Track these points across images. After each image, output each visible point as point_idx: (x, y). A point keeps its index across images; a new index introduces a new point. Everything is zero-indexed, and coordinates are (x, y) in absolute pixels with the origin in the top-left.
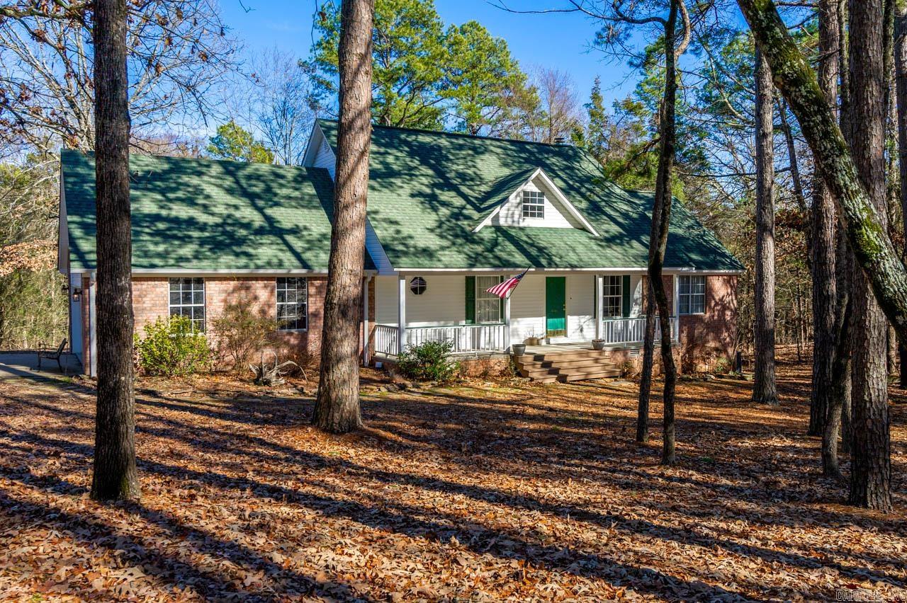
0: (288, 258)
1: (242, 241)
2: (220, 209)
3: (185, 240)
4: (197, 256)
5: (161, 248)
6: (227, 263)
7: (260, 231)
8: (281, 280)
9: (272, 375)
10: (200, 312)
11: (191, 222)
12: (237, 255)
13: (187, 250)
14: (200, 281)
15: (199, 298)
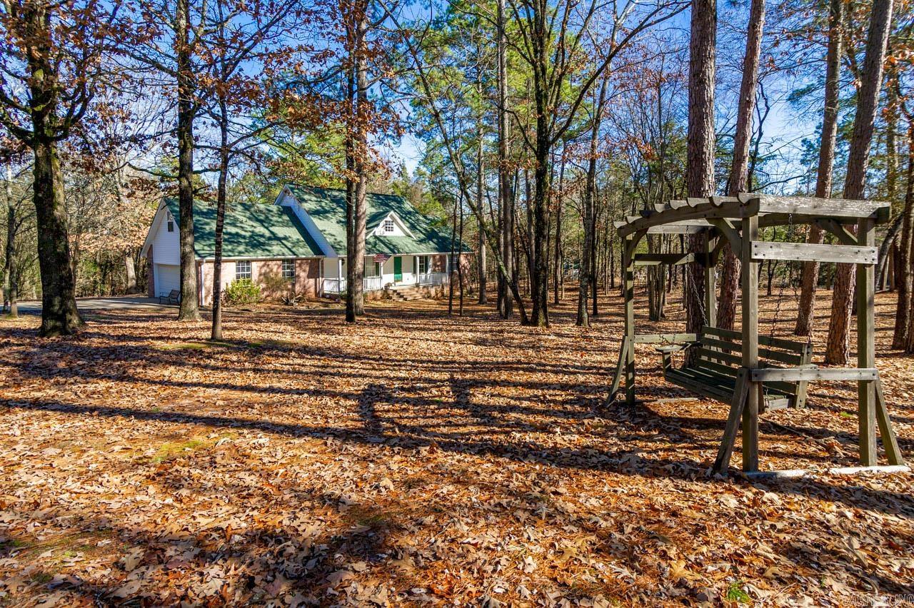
0: (285, 251)
1: (264, 244)
2: (249, 229)
3: (239, 243)
4: (246, 251)
5: (230, 247)
6: (260, 254)
7: (270, 239)
8: (284, 261)
9: (293, 301)
10: (249, 276)
11: (237, 234)
12: (263, 250)
13: (241, 248)
14: (248, 262)
15: (248, 269)
